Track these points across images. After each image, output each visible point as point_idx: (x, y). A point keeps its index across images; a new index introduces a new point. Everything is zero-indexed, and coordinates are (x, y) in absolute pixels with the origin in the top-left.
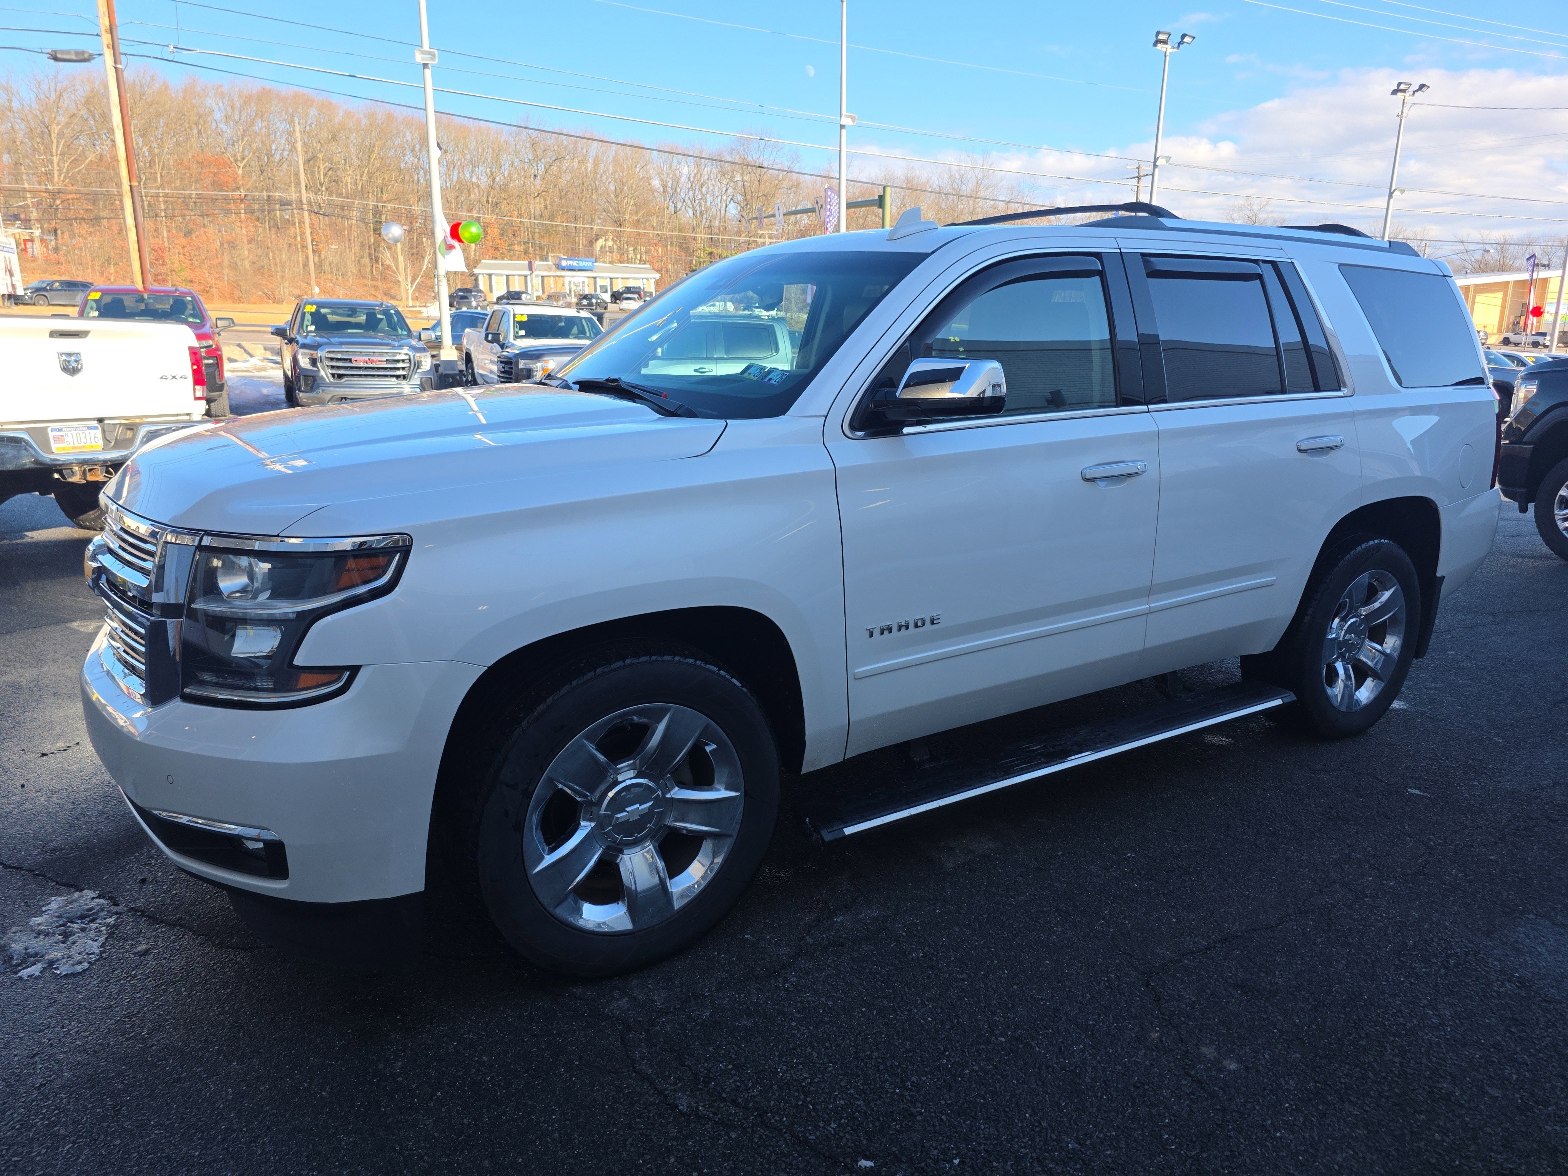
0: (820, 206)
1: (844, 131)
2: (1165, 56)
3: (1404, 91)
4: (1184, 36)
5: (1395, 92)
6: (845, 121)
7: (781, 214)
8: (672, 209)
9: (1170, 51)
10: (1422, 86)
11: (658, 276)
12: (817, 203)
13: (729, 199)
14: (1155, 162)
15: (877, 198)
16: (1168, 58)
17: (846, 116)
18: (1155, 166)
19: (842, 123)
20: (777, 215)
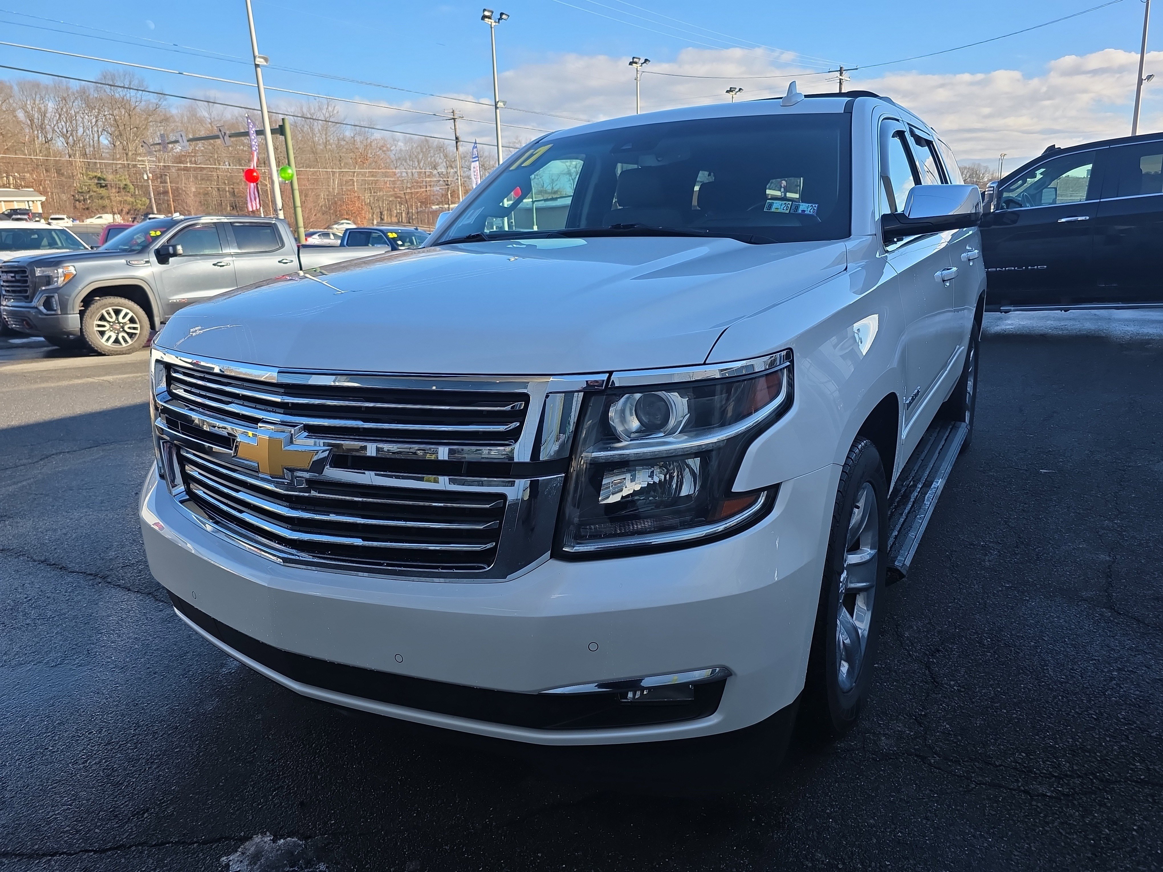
0: (223, 134)
1: (259, 70)
2: (491, 27)
3: (636, 63)
4: (502, 14)
5: (631, 63)
6: (259, 61)
7: (185, 141)
8: (41, 139)
9: (494, 24)
10: (646, 60)
11: (43, 199)
12: (220, 131)
13: (100, 130)
14: (496, 105)
15: (277, 127)
16: (493, 29)
17: (259, 57)
18: (496, 108)
19: (257, 63)
20: (180, 140)
